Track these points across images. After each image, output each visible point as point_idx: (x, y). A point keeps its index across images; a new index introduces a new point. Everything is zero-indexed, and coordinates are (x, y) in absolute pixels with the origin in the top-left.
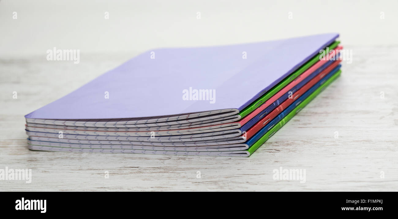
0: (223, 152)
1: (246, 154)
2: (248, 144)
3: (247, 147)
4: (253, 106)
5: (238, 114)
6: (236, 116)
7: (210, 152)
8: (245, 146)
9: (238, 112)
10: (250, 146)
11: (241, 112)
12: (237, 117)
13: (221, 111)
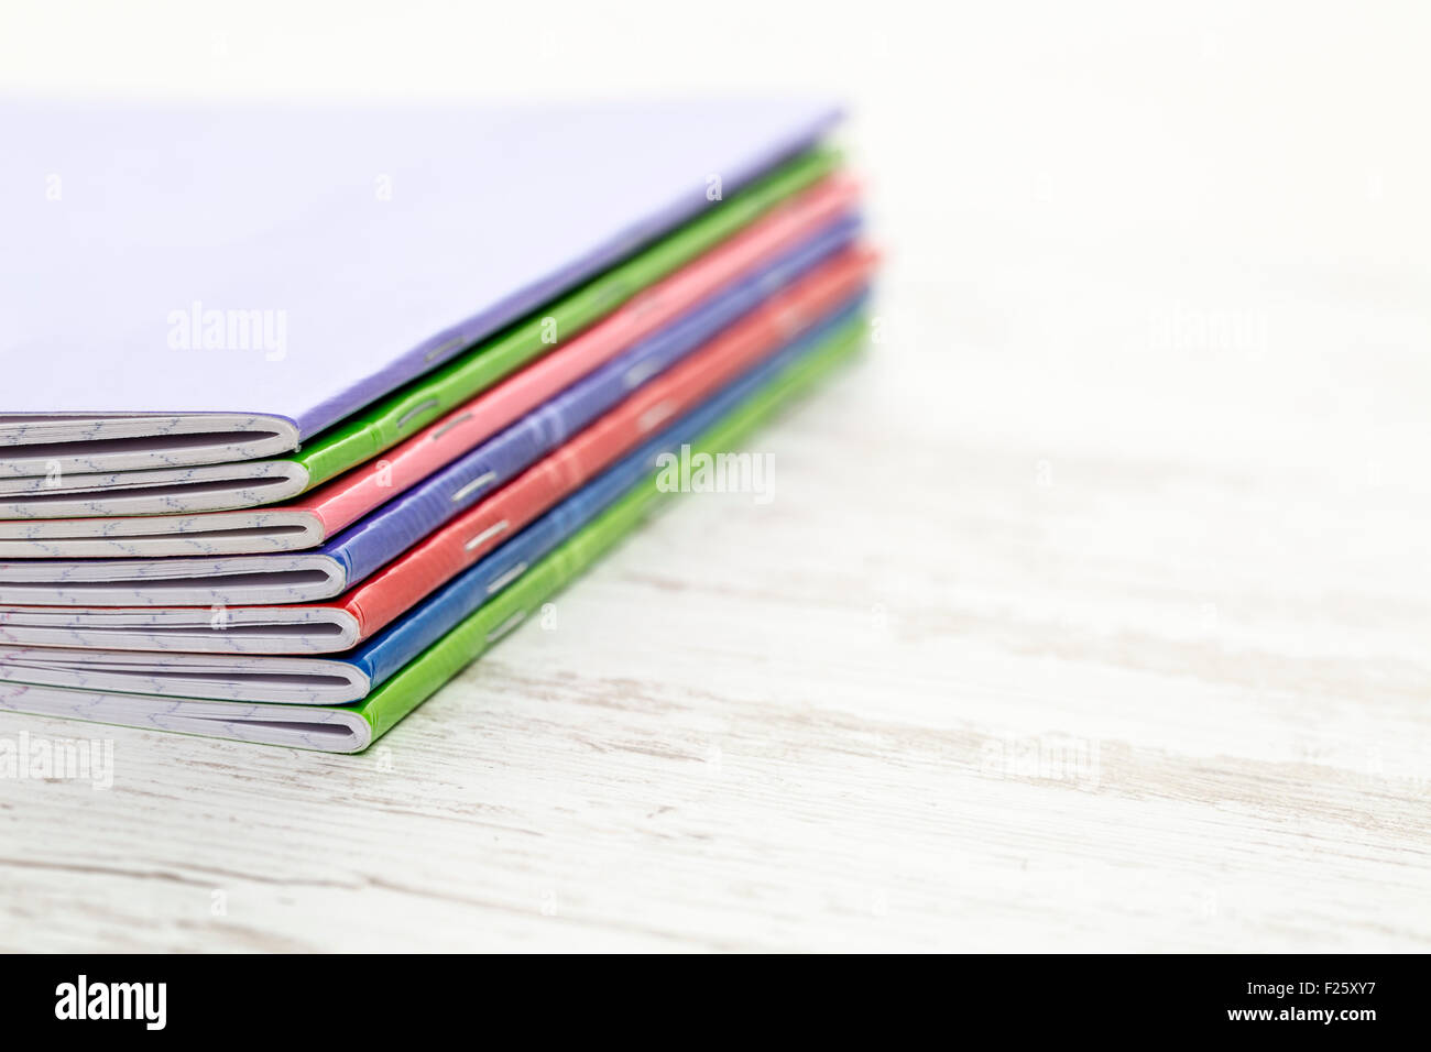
0: (187, 706)
1: (344, 730)
2: (365, 668)
3: (360, 683)
4: (385, 425)
5: (288, 455)
6: (275, 469)
7: (96, 698)
8: (344, 681)
9: (290, 439)
10: (379, 679)
11: (309, 444)
12: (284, 479)
13: (175, 423)
